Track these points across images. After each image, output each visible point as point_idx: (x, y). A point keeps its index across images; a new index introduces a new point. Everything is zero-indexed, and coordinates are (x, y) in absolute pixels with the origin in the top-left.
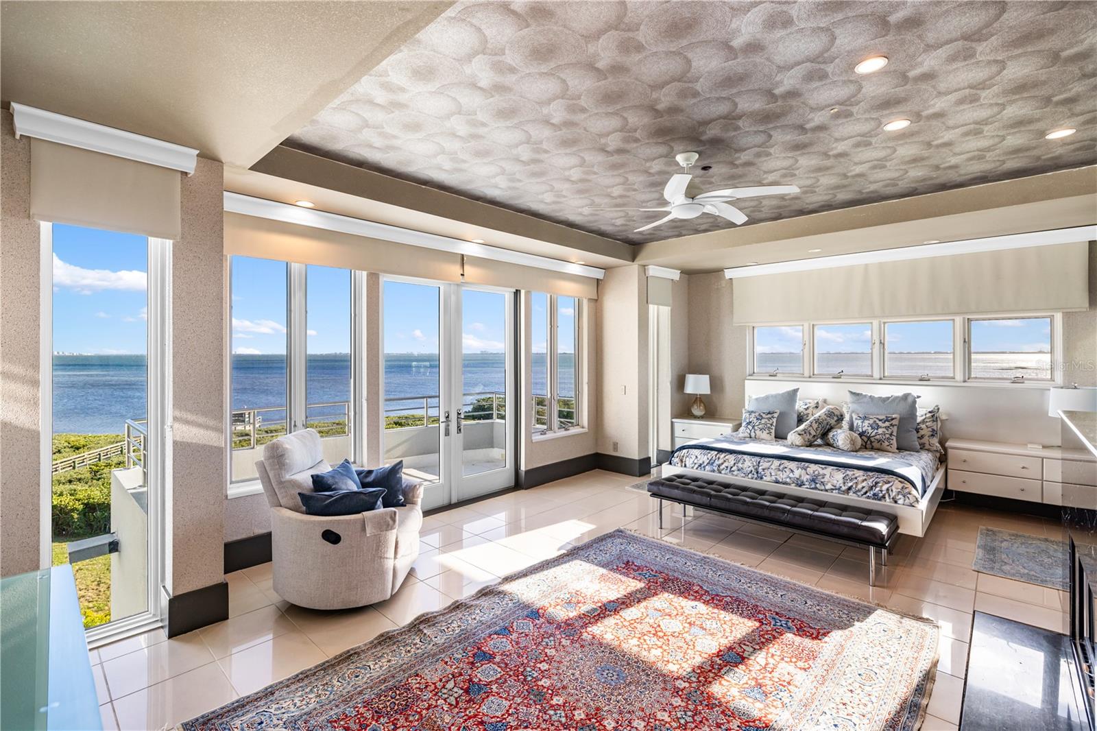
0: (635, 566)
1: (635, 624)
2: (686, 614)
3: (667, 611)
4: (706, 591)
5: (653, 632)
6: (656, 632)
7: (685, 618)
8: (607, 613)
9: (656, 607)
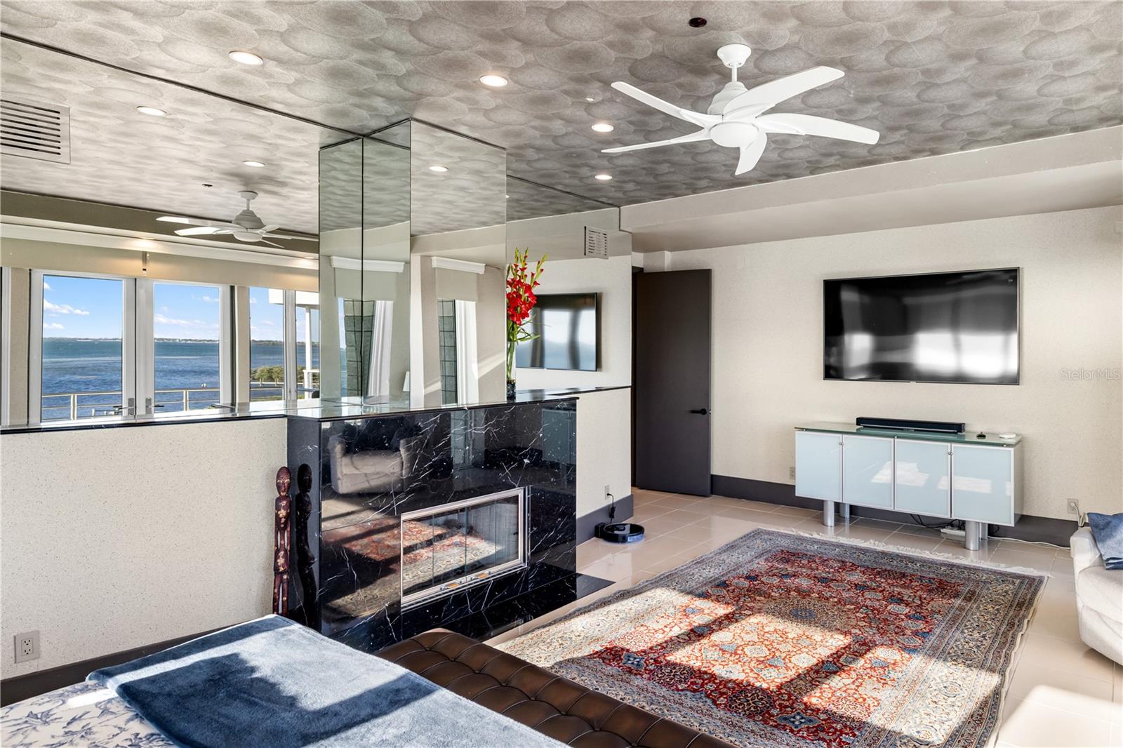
0: (824, 740)
1: (795, 650)
2: (740, 663)
3: (762, 666)
4: (708, 696)
5: (775, 644)
6: (771, 644)
7: (741, 659)
8: (831, 659)
9: (776, 669)
